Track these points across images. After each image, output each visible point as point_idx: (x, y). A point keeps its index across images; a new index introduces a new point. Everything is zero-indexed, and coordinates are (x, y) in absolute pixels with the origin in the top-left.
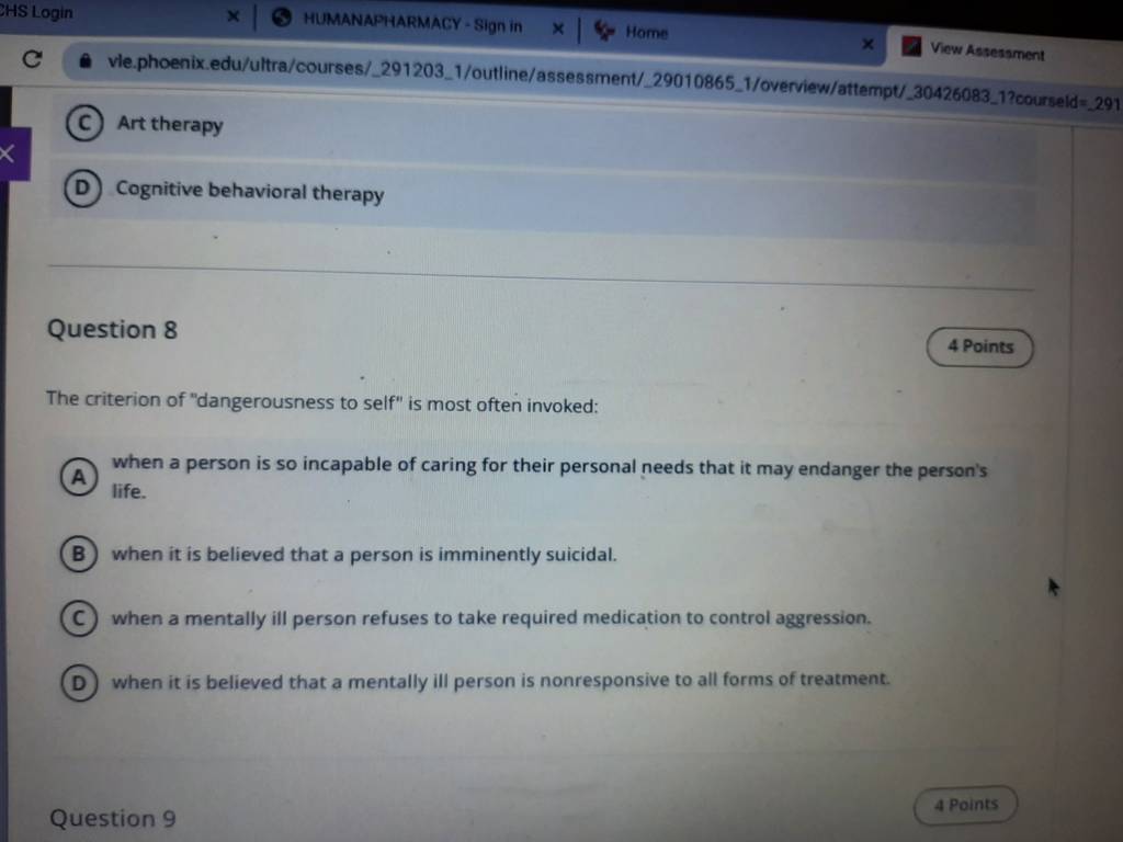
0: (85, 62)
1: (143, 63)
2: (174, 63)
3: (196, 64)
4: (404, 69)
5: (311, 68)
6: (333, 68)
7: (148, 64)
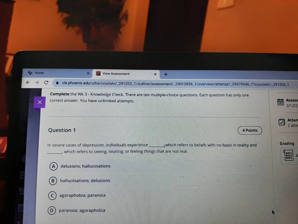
0: (57, 83)
1: (69, 83)
2: (76, 83)
3: (81, 83)
4: (124, 83)
5: (104, 84)
6: (109, 84)
7: (71, 84)
